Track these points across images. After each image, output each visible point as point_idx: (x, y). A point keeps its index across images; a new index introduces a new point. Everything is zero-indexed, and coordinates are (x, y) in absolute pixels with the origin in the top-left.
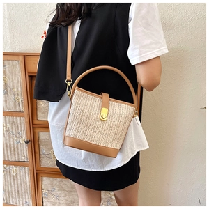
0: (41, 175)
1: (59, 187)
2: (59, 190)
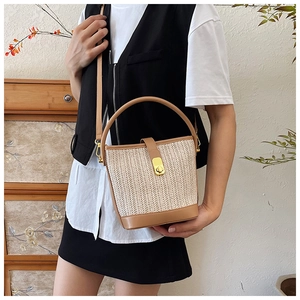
1: (39, 284)
2: (38, 289)
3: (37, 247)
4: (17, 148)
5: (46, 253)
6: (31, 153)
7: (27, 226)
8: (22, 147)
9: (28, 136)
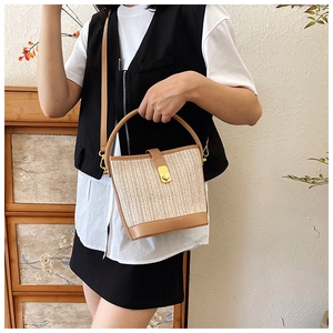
0: (23, 299)
1: (55, 318)
2: (54, 323)
3: (54, 276)
4: (33, 165)
5: (64, 283)
6: (48, 170)
7: (42, 252)
8: (38, 163)
9: (45, 151)
